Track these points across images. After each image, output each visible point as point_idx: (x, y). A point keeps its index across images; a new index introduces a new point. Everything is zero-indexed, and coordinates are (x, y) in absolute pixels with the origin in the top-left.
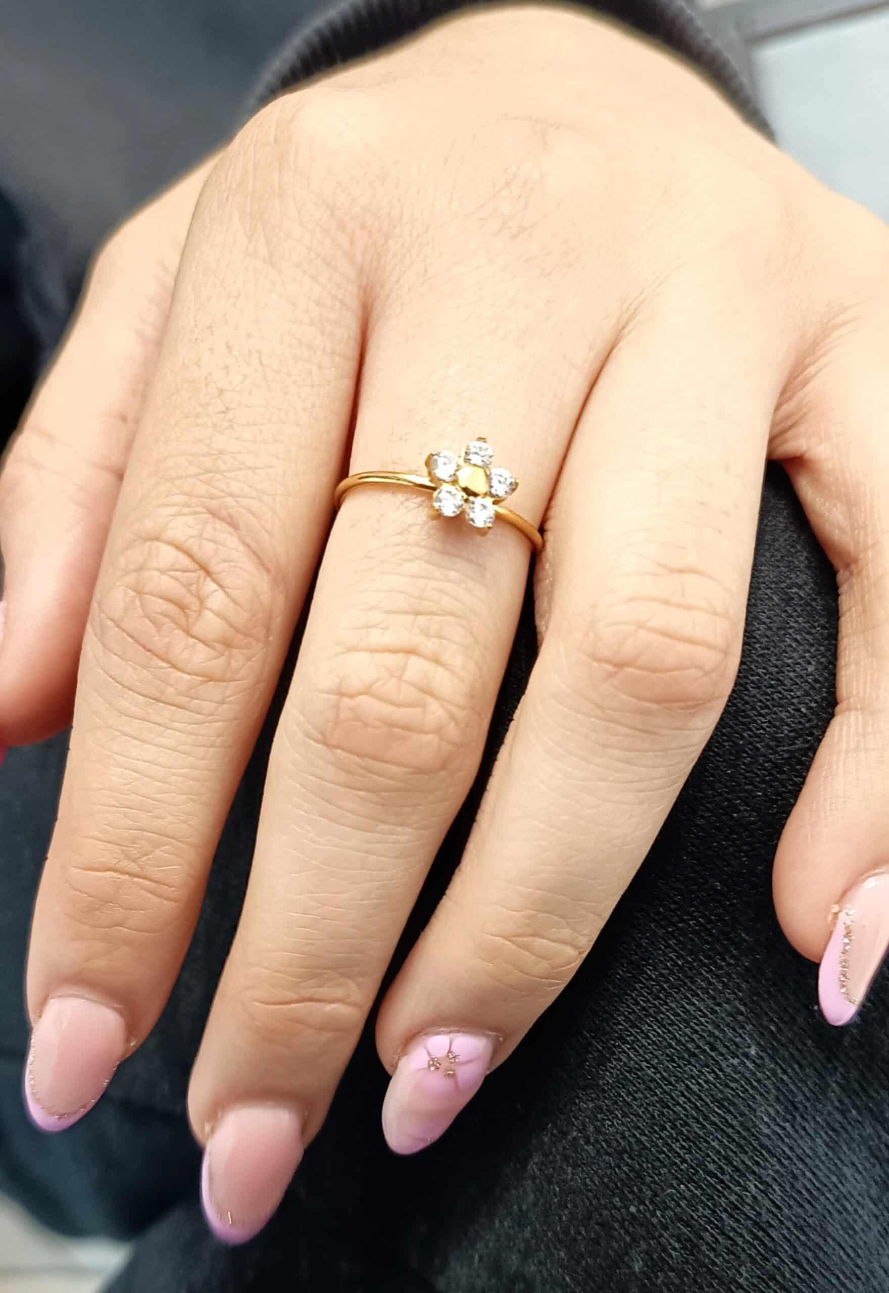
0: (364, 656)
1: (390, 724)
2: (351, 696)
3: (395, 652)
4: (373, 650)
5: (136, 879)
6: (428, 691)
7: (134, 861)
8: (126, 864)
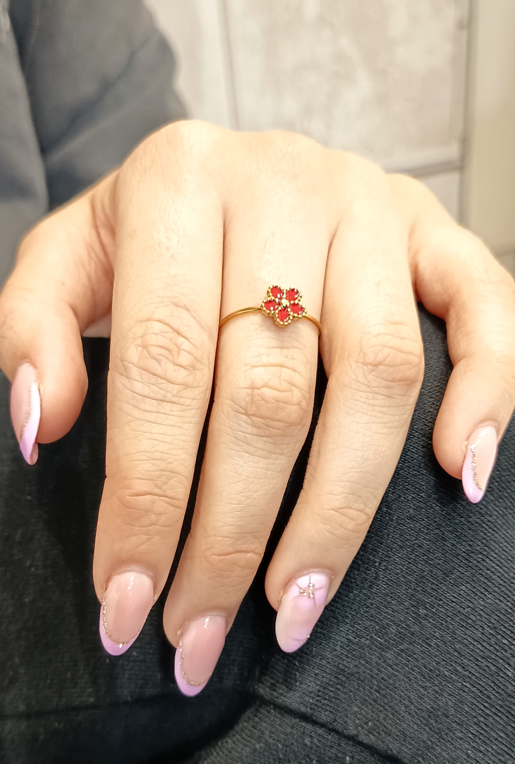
0: (261, 370)
1: (278, 401)
2: (258, 389)
3: (276, 366)
4: (264, 366)
5: (162, 498)
6: (292, 384)
7: (160, 488)
8: (156, 491)
